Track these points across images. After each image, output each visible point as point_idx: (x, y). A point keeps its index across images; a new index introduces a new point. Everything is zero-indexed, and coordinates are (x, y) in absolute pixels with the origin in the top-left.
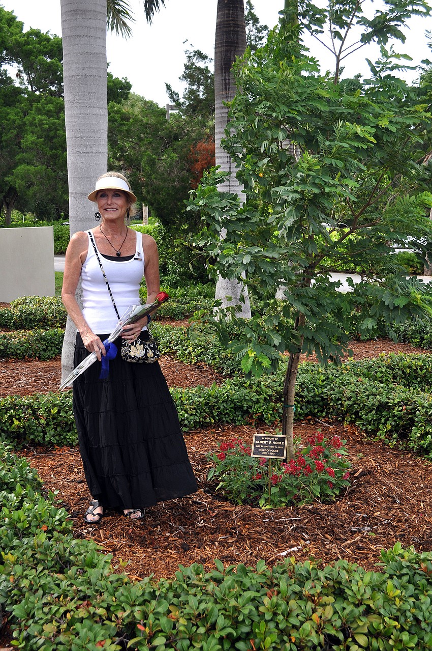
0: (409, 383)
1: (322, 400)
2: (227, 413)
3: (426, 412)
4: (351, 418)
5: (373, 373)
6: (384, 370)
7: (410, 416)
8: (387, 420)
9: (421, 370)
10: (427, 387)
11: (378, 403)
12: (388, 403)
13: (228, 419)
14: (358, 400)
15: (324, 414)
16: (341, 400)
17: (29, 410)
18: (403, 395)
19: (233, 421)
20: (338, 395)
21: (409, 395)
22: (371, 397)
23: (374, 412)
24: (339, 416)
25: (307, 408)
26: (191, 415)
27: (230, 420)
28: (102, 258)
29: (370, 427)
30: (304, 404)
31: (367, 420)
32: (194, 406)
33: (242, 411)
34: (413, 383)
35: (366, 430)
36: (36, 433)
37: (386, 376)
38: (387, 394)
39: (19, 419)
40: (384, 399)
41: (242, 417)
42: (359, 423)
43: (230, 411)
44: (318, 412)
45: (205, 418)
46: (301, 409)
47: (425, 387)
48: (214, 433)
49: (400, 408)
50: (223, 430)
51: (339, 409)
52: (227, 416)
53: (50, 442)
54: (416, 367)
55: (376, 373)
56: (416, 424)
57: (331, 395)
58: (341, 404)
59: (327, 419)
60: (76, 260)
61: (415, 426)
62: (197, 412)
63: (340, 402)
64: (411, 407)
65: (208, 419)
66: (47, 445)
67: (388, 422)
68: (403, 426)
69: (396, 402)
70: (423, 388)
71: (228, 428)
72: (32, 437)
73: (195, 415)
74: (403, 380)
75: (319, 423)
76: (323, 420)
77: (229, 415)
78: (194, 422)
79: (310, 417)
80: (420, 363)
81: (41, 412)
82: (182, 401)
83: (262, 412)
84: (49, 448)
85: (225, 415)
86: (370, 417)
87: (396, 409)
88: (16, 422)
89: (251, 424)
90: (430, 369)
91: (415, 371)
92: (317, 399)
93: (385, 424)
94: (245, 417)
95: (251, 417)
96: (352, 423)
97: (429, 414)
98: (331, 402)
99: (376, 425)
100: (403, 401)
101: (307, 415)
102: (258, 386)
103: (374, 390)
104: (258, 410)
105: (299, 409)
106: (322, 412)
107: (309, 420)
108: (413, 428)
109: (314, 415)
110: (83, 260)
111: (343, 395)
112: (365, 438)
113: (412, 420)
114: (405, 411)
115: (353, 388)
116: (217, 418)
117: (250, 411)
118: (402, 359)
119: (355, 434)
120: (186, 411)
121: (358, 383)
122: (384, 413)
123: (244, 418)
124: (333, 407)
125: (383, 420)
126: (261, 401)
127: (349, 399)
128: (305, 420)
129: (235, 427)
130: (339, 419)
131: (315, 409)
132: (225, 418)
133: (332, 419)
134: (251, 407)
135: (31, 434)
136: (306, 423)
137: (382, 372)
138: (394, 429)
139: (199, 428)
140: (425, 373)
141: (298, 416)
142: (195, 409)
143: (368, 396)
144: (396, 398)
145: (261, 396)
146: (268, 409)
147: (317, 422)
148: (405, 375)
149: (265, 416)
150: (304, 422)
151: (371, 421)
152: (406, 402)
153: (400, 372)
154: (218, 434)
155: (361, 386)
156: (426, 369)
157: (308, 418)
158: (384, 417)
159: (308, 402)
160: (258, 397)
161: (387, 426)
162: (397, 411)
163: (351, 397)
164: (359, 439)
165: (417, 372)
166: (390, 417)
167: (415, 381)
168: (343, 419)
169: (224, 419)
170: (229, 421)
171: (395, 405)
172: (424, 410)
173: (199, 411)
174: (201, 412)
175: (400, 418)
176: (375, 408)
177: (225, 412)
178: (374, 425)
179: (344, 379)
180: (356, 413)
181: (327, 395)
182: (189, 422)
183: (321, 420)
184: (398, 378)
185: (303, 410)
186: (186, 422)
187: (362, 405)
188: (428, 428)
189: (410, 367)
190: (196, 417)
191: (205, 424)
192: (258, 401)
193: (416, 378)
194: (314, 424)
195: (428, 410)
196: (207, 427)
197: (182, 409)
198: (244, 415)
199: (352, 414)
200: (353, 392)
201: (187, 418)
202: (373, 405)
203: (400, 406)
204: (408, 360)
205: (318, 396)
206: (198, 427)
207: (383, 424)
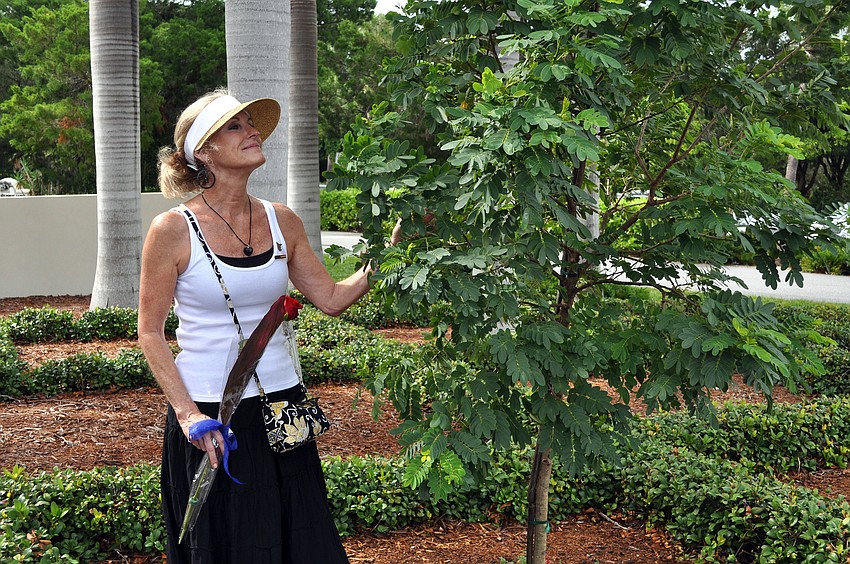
0: (756, 452)
1: (611, 482)
2: (453, 502)
3: (787, 522)
4: (659, 517)
5: (697, 435)
6: (715, 432)
7: (758, 526)
8: (718, 528)
9: (776, 432)
10: (784, 459)
11: (704, 498)
12: (719, 498)
13: (455, 512)
14: (670, 489)
15: (615, 506)
16: (643, 485)
17: (122, 495)
18: (747, 488)
19: (464, 514)
20: (638, 477)
21: (757, 487)
22: (692, 484)
23: (696, 512)
24: (640, 513)
25: (587, 495)
26: (394, 505)
27: (460, 512)
28: (219, 262)
29: (689, 537)
30: (583, 488)
31: (684, 523)
32: (399, 491)
33: (479, 499)
34: (762, 452)
35: (682, 540)
36: (131, 535)
37: (718, 441)
38: (719, 482)
39: (104, 510)
40: (713, 492)
41: (479, 508)
42: (672, 527)
43: (459, 498)
44: (605, 502)
45: (416, 510)
46: (577, 495)
47: (781, 460)
48: (431, 535)
49: (742, 510)
50: (446, 531)
51: (639, 499)
52: (453, 506)
53: (153, 548)
54: (768, 427)
55: (703, 435)
56: (767, 540)
57: (627, 474)
58: (642, 491)
59: (620, 515)
60: (167, 267)
61: (766, 544)
62: (403, 500)
63: (640, 488)
64: (759, 510)
65: (422, 511)
66: (149, 553)
67: (721, 533)
68: (745, 540)
69: (735, 497)
70: (779, 461)
71: (455, 527)
72: (124, 539)
73: (401, 504)
74: (747, 448)
75: (606, 520)
76: (614, 517)
77: (457, 506)
78: (398, 517)
79: (592, 509)
80: (774, 420)
81: (141, 498)
82: (379, 481)
83: (511, 502)
84: (152, 558)
85: (450, 506)
86: (689, 519)
87: (734, 511)
88: (98, 516)
89: (492, 521)
90: (790, 431)
91: (766, 433)
92: (604, 479)
93: (715, 533)
94: (483, 508)
95: (494, 510)
96: (659, 525)
97: (792, 525)
98: (626, 487)
99: (700, 534)
100: (746, 498)
101: (587, 506)
102: (507, 457)
103: (698, 472)
104: (505, 498)
105: (573, 497)
106: (612, 501)
107: (590, 515)
108: (764, 547)
109: (598, 506)
110: (181, 268)
111: (646, 477)
112: (681, 555)
113: (761, 533)
114: (749, 516)
115: (663, 467)
116: (437, 510)
117: (493, 499)
118: (744, 413)
119: (663, 545)
120: (385, 499)
121: (672, 457)
122: (713, 516)
123: (481, 511)
124: (629, 494)
125: (711, 527)
126: (511, 482)
127: (656, 485)
128: (583, 514)
129: (467, 525)
130: (639, 516)
131: (600, 496)
132: (451, 510)
133: (627, 515)
134: (493, 493)
135: (124, 534)
136: (585, 521)
137: (712, 435)
138: (729, 543)
139: (408, 525)
140: (783, 437)
141: (572, 507)
142: (399, 494)
143: (687, 482)
144: (735, 490)
145: (511, 475)
146: (522, 498)
147: (602, 519)
148: (749, 439)
149: (516, 508)
150: (582, 518)
151: (691, 526)
152: (752, 500)
153: (742, 435)
154: (437, 536)
155: (676, 463)
156: (784, 430)
157: (588, 511)
158: (713, 522)
159: (590, 484)
160: (506, 476)
161: (718, 539)
162: (737, 515)
163: (659, 483)
164: (670, 557)
165: (769, 436)
166: (722, 523)
167: (765, 450)
168: (646, 518)
169: (449, 512)
170: (458, 515)
171: (733, 503)
172: (783, 519)
173: (406, 499)
174: (410, 501)
175: (740, 526)
176: (699, 505)
177: (451, 500)
178: (696, 533)
179: (649, 449)
180: (668, 510)
181: (620, 475)
182: (388, 516)
183: (610, 517)
184: (738, 445)
185: (580, 498)
186: (384, 517)
187: (676, 497)
188: (790, 552)
189: (757, 427)
190: (402, 509)
191: (417, 520)
192: (505, 483)
193: (767, 445)
194: (598, 522)
195: (790, 519)
196: (420, 524)
197: (378, 496)
198: (483, 504)
199: (660, 510)
200: (664, 473)
201: (387, 510)
202: (695, 500)
203: (742, 506)
204: (754, 414)
205: (606, 474)
206: (405, 524)
207: (711, 533)
